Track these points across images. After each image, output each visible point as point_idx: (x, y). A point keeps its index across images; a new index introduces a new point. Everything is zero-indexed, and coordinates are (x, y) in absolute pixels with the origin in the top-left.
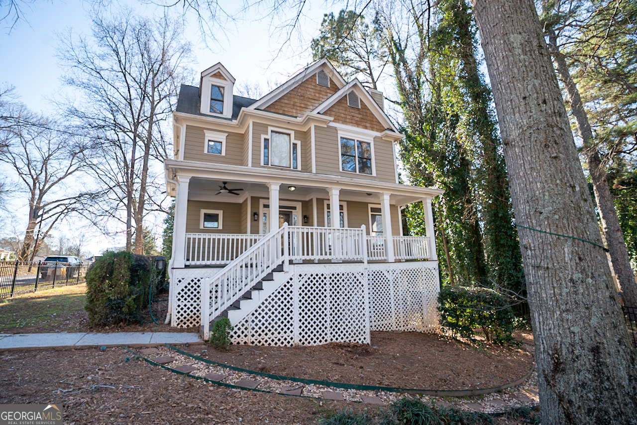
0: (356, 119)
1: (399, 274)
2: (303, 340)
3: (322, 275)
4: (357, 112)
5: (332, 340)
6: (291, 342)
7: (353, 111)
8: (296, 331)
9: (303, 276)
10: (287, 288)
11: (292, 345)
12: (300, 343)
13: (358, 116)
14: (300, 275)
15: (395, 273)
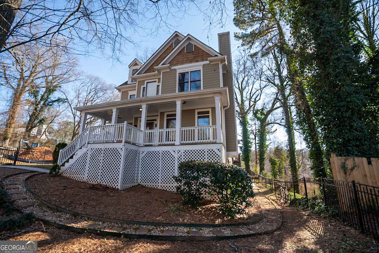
0: (190, 58)
1: (183, 153)
2: (88, 180)
3: (101, 149)
4: (192, 54)
5: (100, 182)
6: (83, 179)
7: (189, 54)
8: (86, 175)
9: (93, 149)
10: (85, 154)
11: (83, 181)
12: (87, 181)
13: (191, 56)
14: (92, 149)
15: (180, 153)
